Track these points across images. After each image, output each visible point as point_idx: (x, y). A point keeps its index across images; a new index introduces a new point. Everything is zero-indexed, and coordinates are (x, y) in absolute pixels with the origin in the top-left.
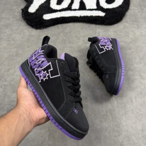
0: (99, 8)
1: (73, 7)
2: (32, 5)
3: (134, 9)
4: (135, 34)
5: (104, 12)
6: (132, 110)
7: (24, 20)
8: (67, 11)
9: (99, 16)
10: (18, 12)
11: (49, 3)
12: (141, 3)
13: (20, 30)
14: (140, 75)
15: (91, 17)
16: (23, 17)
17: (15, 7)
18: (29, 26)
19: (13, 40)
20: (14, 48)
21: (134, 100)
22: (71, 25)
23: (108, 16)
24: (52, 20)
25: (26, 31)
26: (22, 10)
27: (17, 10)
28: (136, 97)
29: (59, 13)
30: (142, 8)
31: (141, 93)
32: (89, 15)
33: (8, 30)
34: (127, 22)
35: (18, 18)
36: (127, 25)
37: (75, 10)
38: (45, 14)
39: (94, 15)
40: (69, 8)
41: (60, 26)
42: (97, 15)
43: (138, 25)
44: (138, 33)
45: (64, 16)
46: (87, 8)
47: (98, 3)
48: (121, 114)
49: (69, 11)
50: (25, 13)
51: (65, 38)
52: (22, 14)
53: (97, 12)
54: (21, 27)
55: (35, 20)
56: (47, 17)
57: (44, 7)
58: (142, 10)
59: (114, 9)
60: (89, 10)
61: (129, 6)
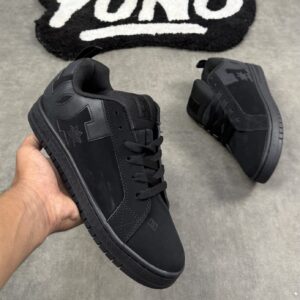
0: (194, 18)
2: (57, 14)
3: (266, 21)
5: (204, 26)
6: (279, 229)
7: (40, 41)
8: (129, 25)
9: (194, 35)
10: (27, 27)
11: (93, 10)
12: (280, 8)
13: (31, 63)
16: (37, 36)
17: (21, 18)
18: (51, 55)
19: (17, 83)
20: (19, 99)
21: (280, 208)
23: (213, 34)
24: (98, 41)
25: (44, 65)
26: (36, 22)
27: (25, 24)
28: (283, 201)
29: (112, 28)
30: (283, 17)
32: (175, 32)
33: (6, 63)
34: (252, 45)
35: (28, 38)
36: (253, 51)
37: (146, 22)
39: (184, 32)
40: (133, 19)
42: (191, 32)
43: (275, 51)
45: (124, 34)
46: (170, 19)
47: (191, 9)
48: (255, 238)
49: (133, 25)
50: (42, 29)
51: (126, 78)
52: (37, 31)
53: (190, 25)
54: (35, 57)
55: (63, 43)
56: (88, 36)
57: (83, 17)
58: (283, 21)
60: (173, 22)
61: (254, 15)
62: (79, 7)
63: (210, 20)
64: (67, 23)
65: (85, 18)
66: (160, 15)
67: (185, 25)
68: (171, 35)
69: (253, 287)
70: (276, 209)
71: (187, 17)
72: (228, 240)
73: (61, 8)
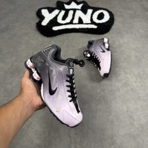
0: (93, 22)
1: (74, 22)
2: (44, 20)
4: (119, 42)
5: (96, 25)
6: (119, 96)
7: (38, 30)
9: (93, 28)
11: (57, 19)
14: (125, 71)
15: (88, 29)
16: (37, 28)
18: (42, 35)
21: (120, 89)
22: (73, 34)
23: (99, 28)
26: (37, 23)
29: (64, 26)
31: (125, 84)
34: (113, 33)
36: (114, 35)
37: (76, 24)
38: (54, 26)
40: (71, 23)
41: (65, 35)
44: (121, 41)
46: (84, 23)
47: (92, 19)
49: (71, 25)
50: (39, 26)
51: (69, 44)
52: (37, 26)
56: (55, 28)
59: (103, 23)
60: (85, 24)
61: (113, 22)
62: (52, 18)
63: (98, 23)
64: (48, 24)
65: (54, 22)
66: (81, 21)
67: (89, 25)
68: (84, 28)
69: (110, 115)
70: (119, 89)
71: (90, 22)
72: (102, 99)
73: (45, 18)
